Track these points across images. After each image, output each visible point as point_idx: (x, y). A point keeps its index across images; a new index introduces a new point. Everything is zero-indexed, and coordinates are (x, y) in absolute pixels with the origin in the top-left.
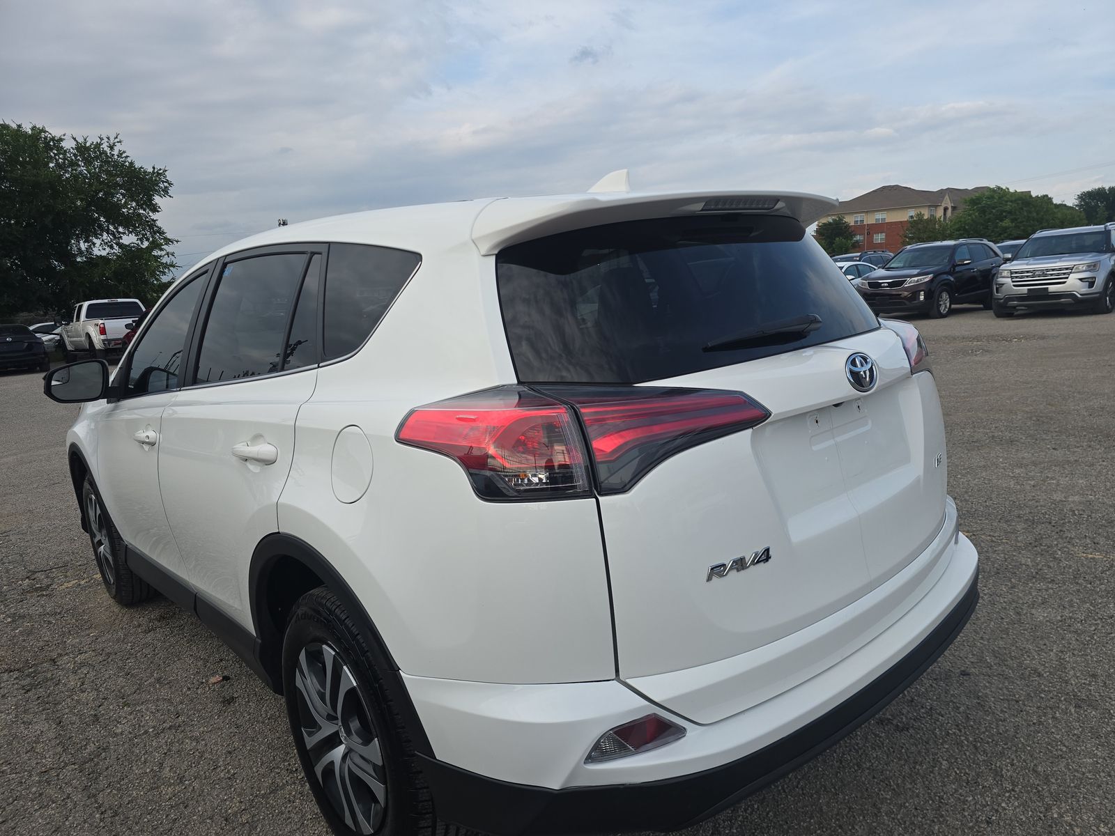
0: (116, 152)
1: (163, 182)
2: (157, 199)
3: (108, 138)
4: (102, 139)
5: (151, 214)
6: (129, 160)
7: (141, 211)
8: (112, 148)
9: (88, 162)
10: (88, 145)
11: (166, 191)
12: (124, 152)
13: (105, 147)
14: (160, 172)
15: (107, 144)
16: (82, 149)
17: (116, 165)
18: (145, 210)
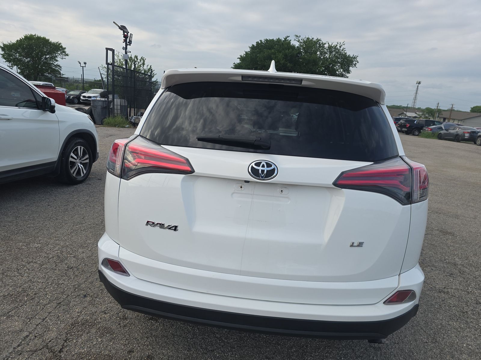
0: (341, 49)
1: (355, 61)
2: (351, 68)
3: (340, 43)
4: (338, 43)
5: (347, 74)
6: (345, 52)
7: (344, 73)
8: (340, 47)
9: (331, 52)
10: (333, 45)
11: (355, 65)
12: (345, 49)
13: (338, 47)
14: (355, 57)
15: (339, 45)
16: (330, 47)
17: (340, 54)
18: (345, 72)
